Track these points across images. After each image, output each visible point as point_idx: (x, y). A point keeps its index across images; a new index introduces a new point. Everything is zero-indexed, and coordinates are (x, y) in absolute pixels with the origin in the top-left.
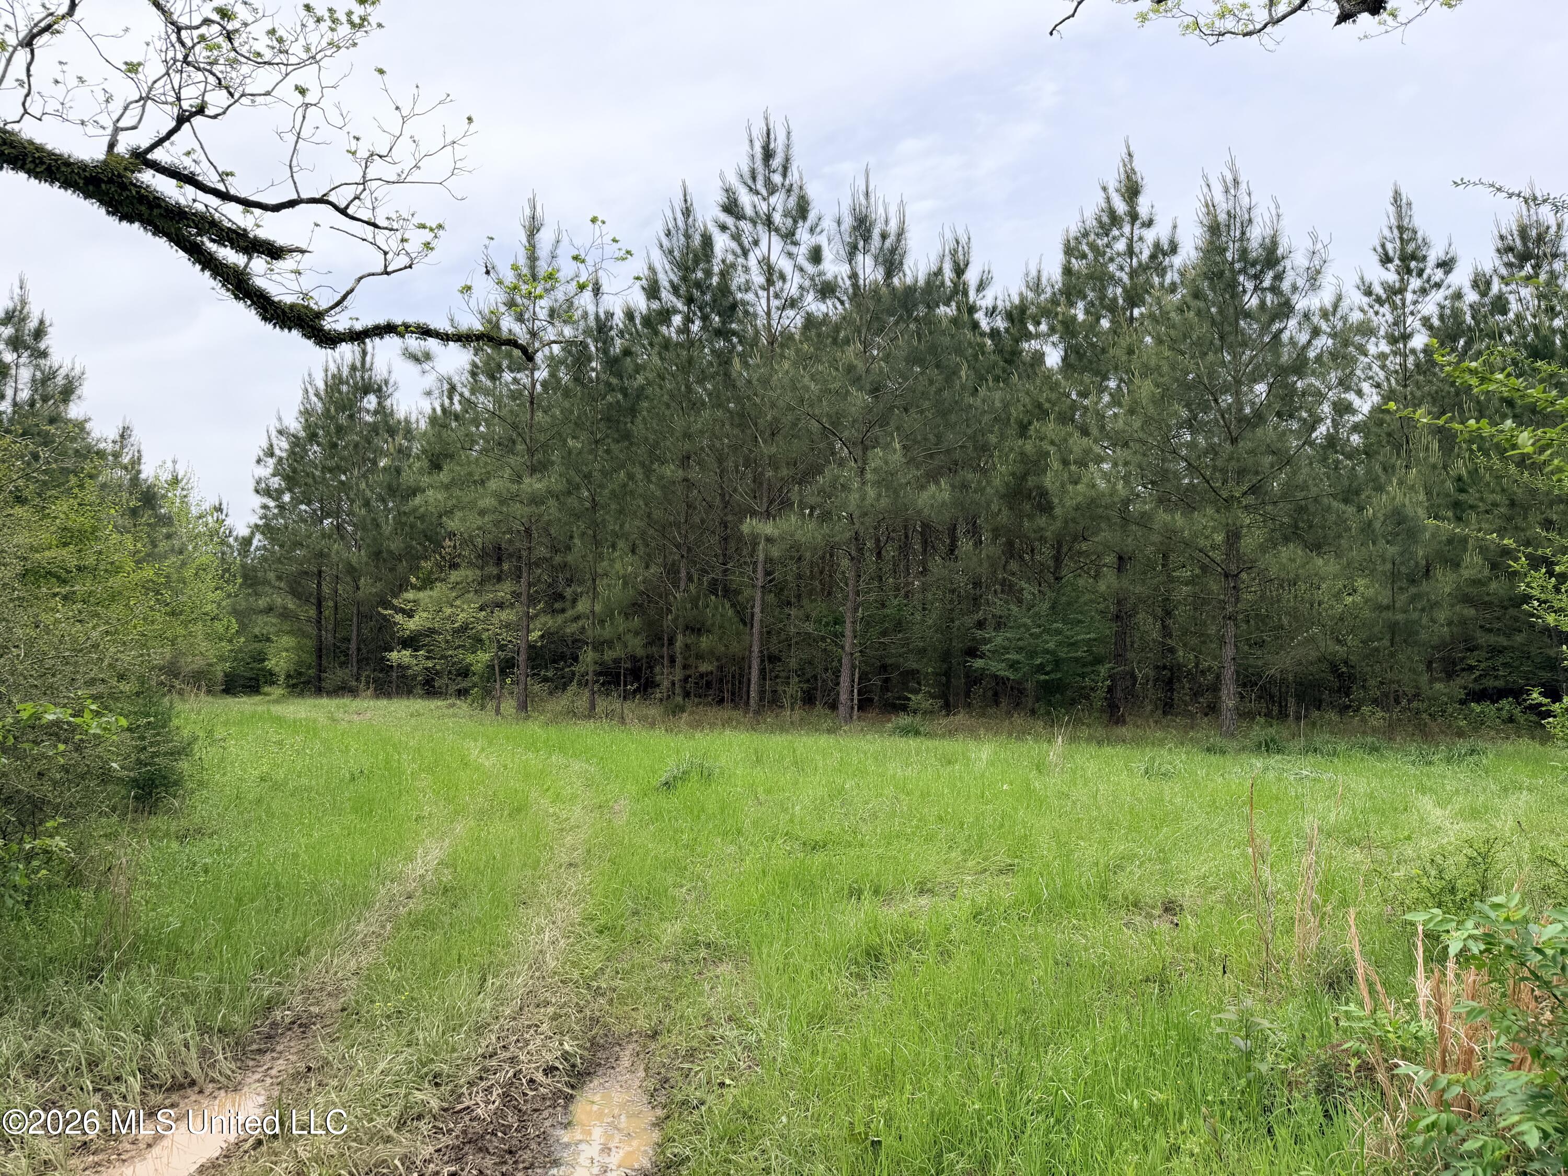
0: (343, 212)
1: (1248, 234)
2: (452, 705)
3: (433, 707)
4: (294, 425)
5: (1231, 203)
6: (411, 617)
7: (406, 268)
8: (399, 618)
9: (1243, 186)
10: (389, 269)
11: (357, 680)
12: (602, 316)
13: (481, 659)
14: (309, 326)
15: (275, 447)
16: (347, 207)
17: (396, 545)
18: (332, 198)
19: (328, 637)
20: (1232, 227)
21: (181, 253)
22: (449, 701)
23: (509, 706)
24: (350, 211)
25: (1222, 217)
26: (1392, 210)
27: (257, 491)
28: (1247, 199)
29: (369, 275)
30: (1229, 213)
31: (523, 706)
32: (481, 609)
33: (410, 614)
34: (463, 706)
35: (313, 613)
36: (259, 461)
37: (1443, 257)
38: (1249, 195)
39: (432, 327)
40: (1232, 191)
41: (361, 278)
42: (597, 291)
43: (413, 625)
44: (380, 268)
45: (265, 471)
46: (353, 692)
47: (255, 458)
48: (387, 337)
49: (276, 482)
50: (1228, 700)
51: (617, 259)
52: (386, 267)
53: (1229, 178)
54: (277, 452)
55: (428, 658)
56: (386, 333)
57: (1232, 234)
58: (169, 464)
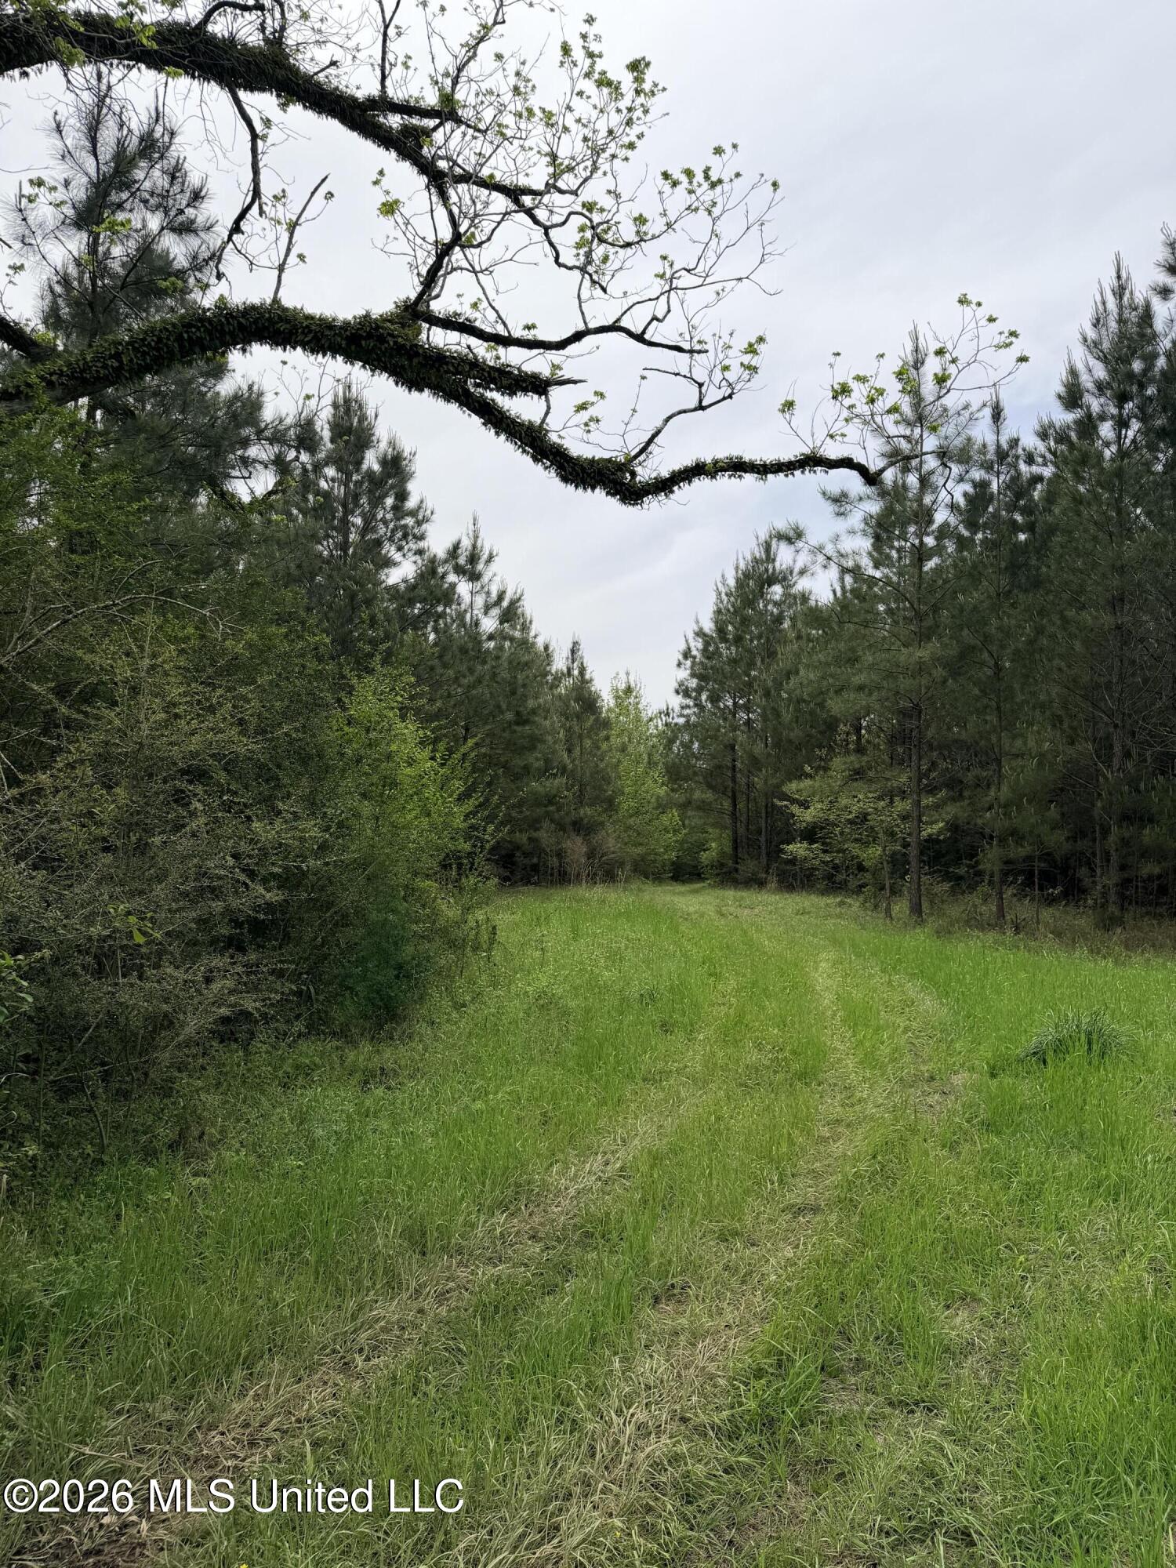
0: (640, 338)
2: (841, 904)
3: (822, 904)
4: (708, 626)
6: (807, 808)
7: (724, 398)
8: (795, 809)
10: (704, 403)
11: (767, 872)
12: (1005, 446)
13: (872, 854)
14: (611, 481)
15: (693, 649)
16: (644, 332)
17: (796, 734)
18: (623, 323)
19: (741, 830)
21: (475, 417)
22: (838, 900)
23: (901, 907)
24: (647, 337)
27: (677, 692)
29: (680, 412)
31: (917, 909)
32: (880, 798)
33: (805, 805)
34: (855, 904)
35: (727, 804)
36: (679, 665)
39: (747, 458)
41: (670, 418)
42: (997, 415)
43: (808, 816)
44: (694, 403)
45: (683, 674)
46: (761, 884)
47: (676, 662)
48: (696, 481)
49: (693, 683)
51: (998, 347)
52: (701, 401)
54: (694, 652)
55: (825, 851)
56: (694, 475)
58: (623, 676)
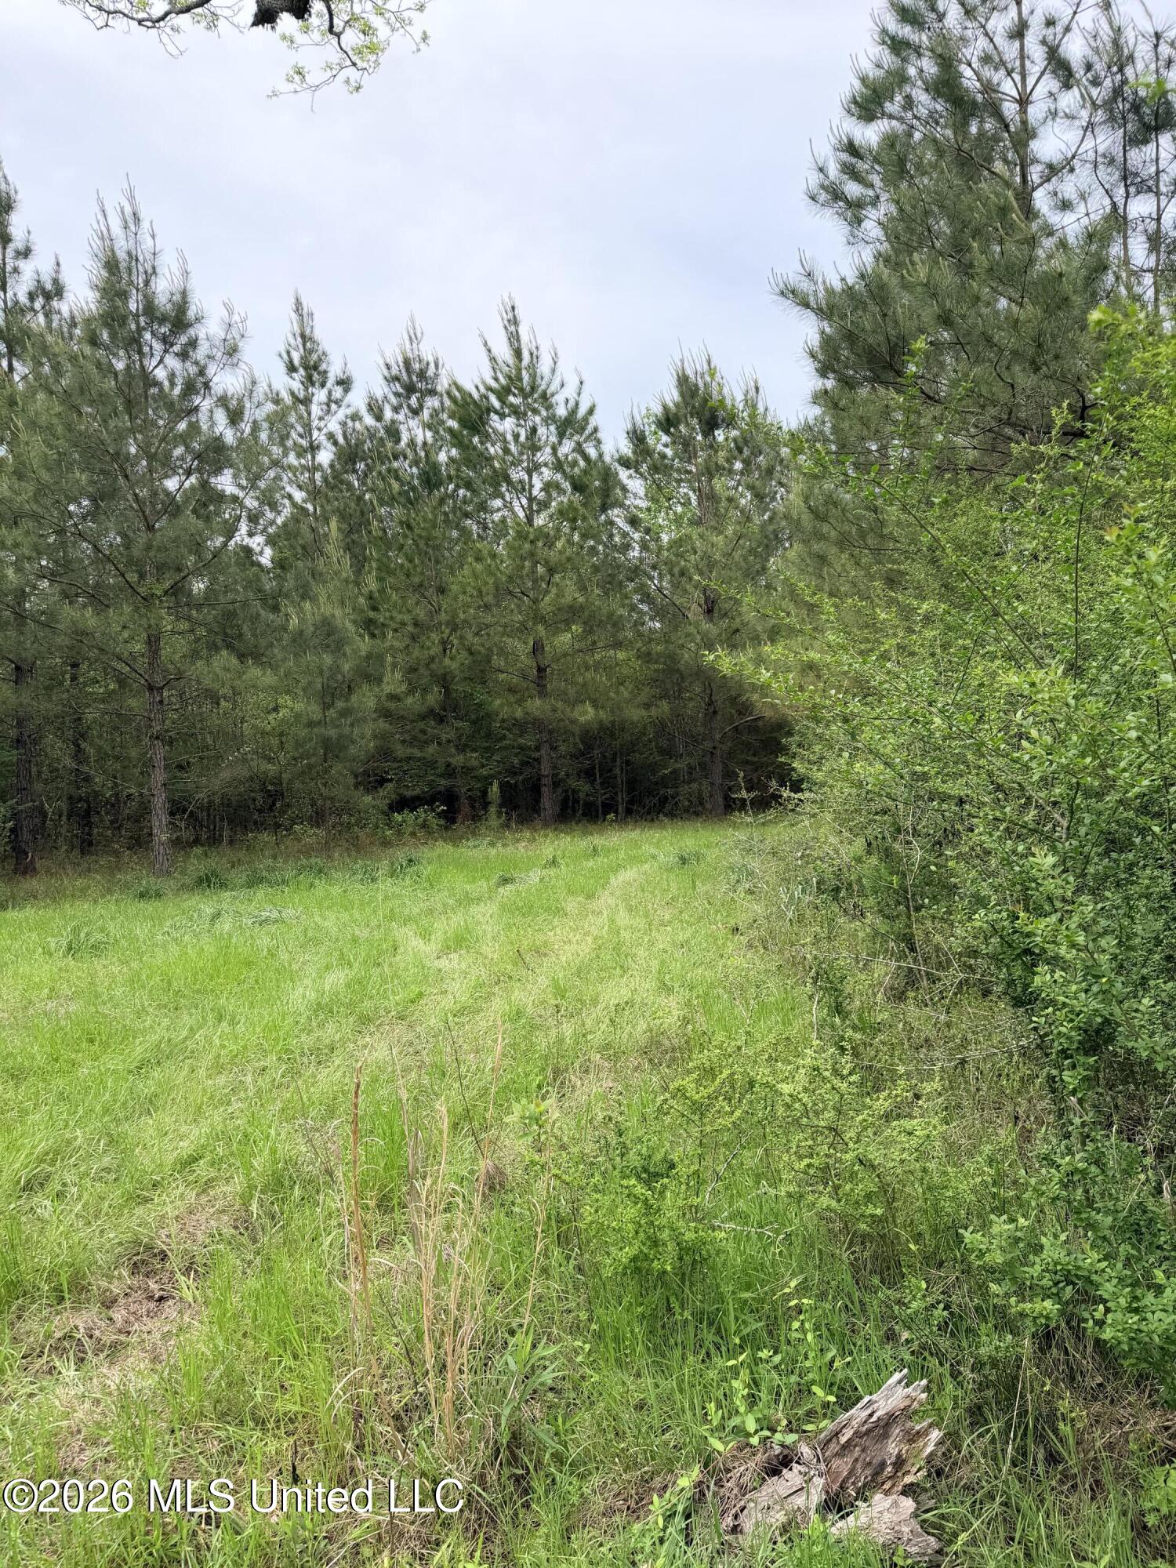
1: (152, 284)
5: (132, 241)
9: (145, 225)
20: (134, 271)
25: (121, 255)
26: (294, 316)
28: (150, 241)
30: (129, 254)
37: (341, 376)
38: (153, 237)
40: (133, 228)
50: (161, 832)
53: (128, 210)
57: (134, 278)
